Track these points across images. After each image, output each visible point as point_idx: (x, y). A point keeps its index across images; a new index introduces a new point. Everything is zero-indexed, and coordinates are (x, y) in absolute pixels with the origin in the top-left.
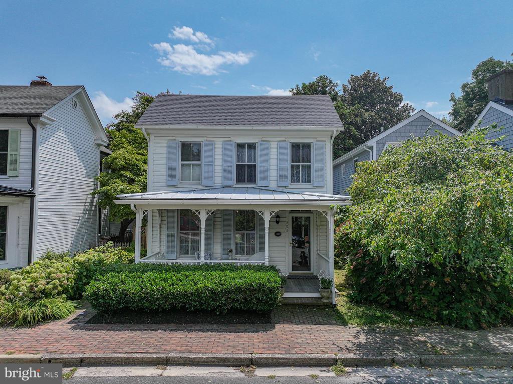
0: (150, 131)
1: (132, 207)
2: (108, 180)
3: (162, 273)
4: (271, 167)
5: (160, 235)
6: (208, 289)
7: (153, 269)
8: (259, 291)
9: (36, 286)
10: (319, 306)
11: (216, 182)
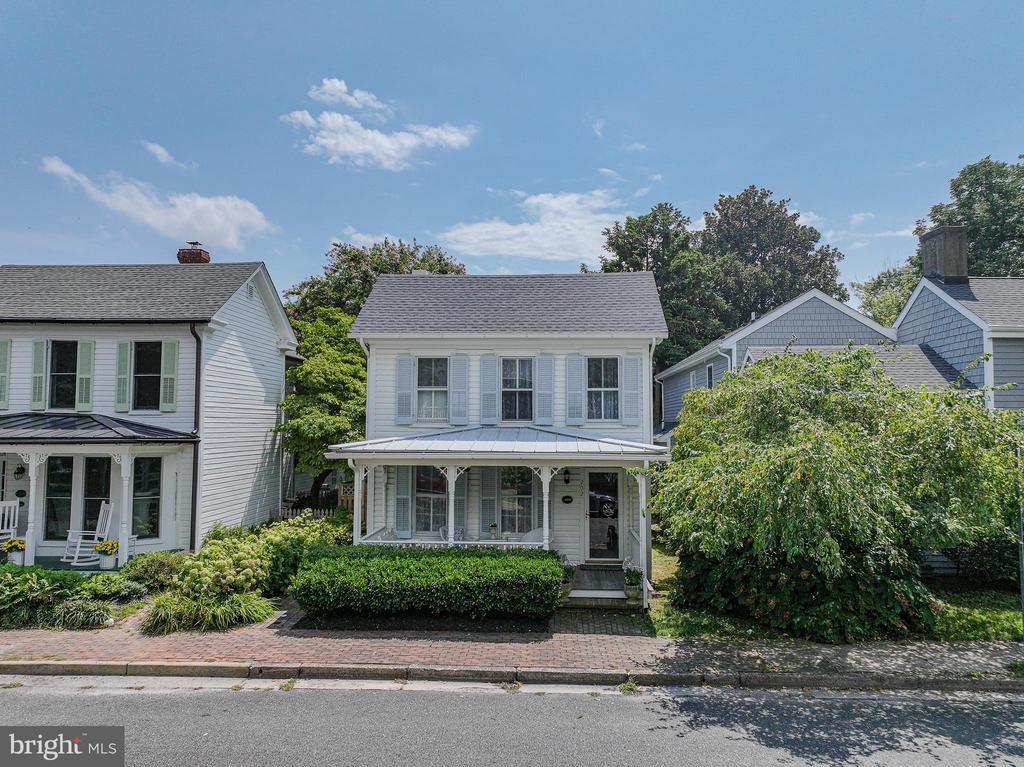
0: (370, 342)
1: (350, 463)
2: (298, 409)
3: (394, 559)
4: (557, 396)
5: (386, 500)
6: (459, 583)
7: (382, 554)
8: (530, 588)
9: (224, 578)
10: (622, 610)
11: (471, 418)
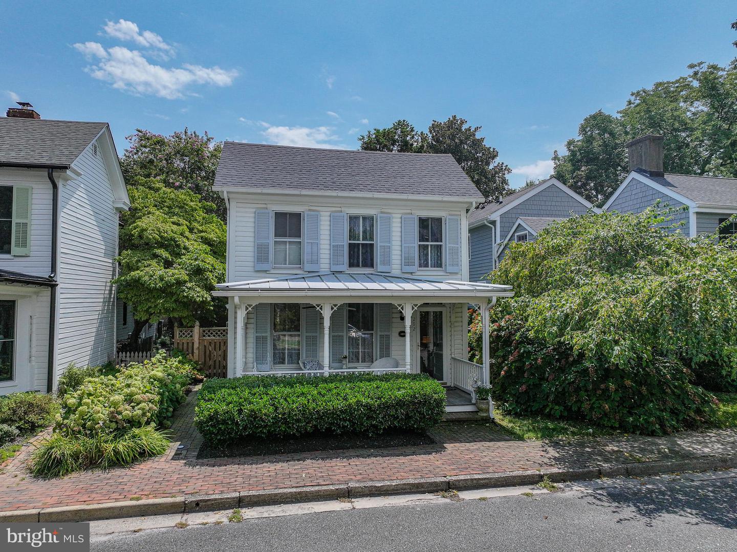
4: (394, 248)
5: (246, 338)
7: (276, 383)
9: (119, 413)
10: (478, 421)
11: (322, 266)
